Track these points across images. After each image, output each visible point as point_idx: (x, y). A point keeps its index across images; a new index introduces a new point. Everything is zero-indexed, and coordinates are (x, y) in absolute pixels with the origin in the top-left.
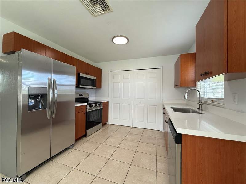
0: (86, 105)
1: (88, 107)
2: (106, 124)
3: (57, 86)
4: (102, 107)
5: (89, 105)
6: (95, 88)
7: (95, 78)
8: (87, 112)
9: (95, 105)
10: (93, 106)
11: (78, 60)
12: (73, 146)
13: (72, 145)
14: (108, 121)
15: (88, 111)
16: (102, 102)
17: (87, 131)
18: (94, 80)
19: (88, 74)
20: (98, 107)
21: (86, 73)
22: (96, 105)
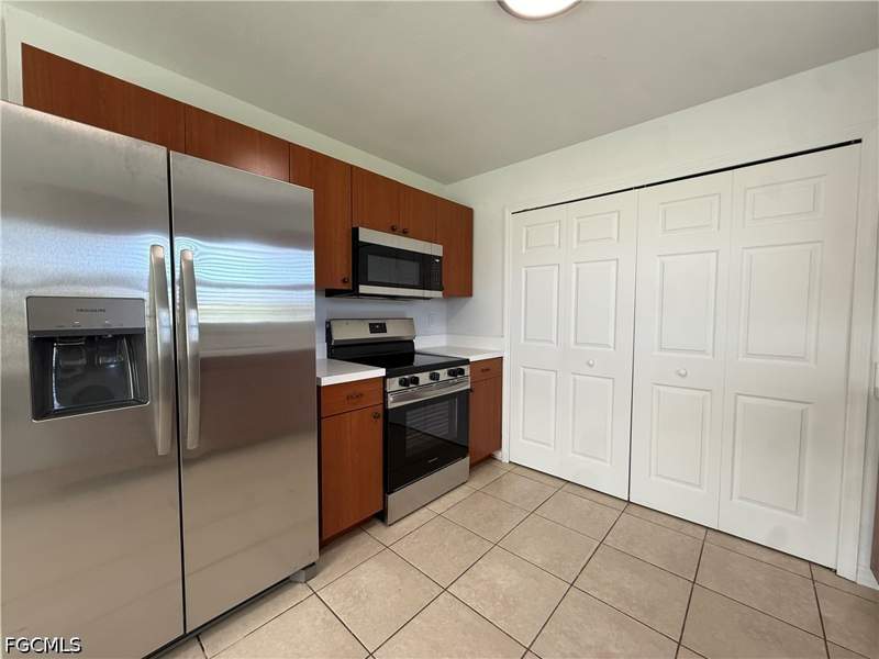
0: (384, 378)
1: (394, 384)
2: (490, 458)
3: (197, 288)
4: (468, 387)
5: (397, 379)
6: (439, 294)
7: (435, 250)
8: (386, 411)
9: (431, 377)
10: (416, 381)
11: (352, 166)
12: (311, 570)
13: (304, 569)
14: (499, 447)
15: (390, 406)
16: (466, 362)
17: (391, 497)
18: (431, 258)
19: (405, 233)
20: (446, 384)
21: (393, 230)
22: (434, 377)
